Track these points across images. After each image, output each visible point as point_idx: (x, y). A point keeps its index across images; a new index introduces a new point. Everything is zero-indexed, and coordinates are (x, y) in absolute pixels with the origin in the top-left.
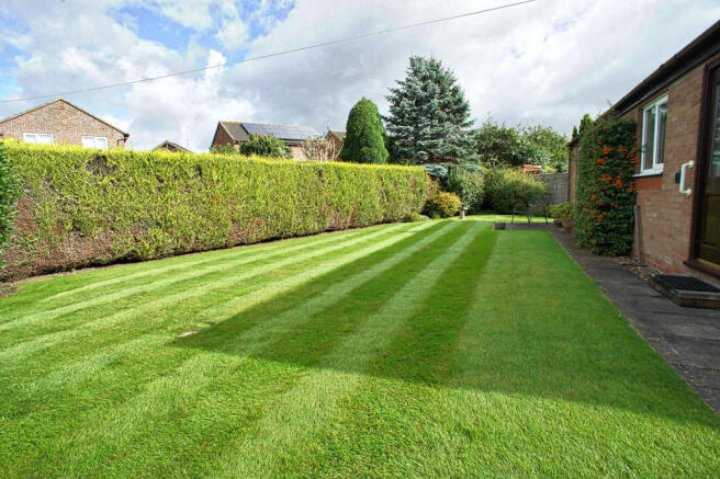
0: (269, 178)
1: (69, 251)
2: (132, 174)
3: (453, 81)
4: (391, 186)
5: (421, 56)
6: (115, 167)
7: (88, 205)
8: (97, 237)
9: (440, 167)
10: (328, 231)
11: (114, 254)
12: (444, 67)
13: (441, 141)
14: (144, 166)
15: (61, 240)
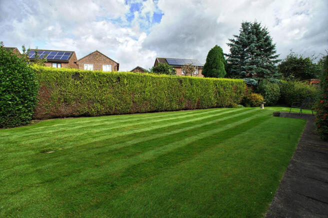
0: (153, 83)
1: (63, 110)
2: (89, 80)
3: (266, 34)
4: (222, 89)
5: (248, 22)
6: (82, 77)
7: (70, 92)
8: (73, 105)
9: (252, 80)
10: (183, 109)
11: (80, 113)
12: (262, 27)
13: (255, 66)
14: (94, 77)
15: (60, 106)
